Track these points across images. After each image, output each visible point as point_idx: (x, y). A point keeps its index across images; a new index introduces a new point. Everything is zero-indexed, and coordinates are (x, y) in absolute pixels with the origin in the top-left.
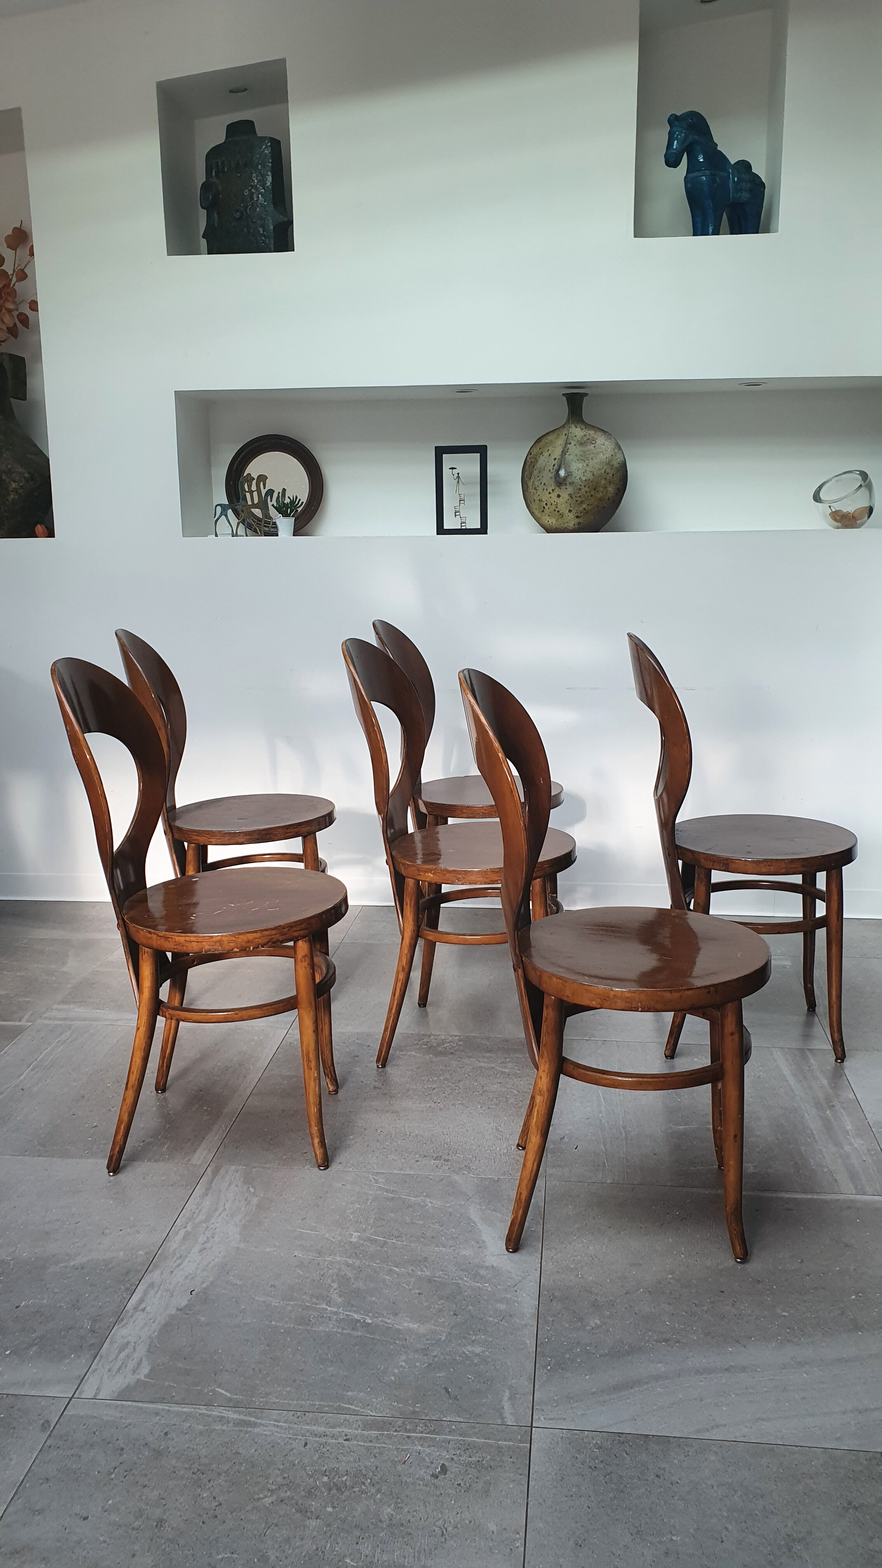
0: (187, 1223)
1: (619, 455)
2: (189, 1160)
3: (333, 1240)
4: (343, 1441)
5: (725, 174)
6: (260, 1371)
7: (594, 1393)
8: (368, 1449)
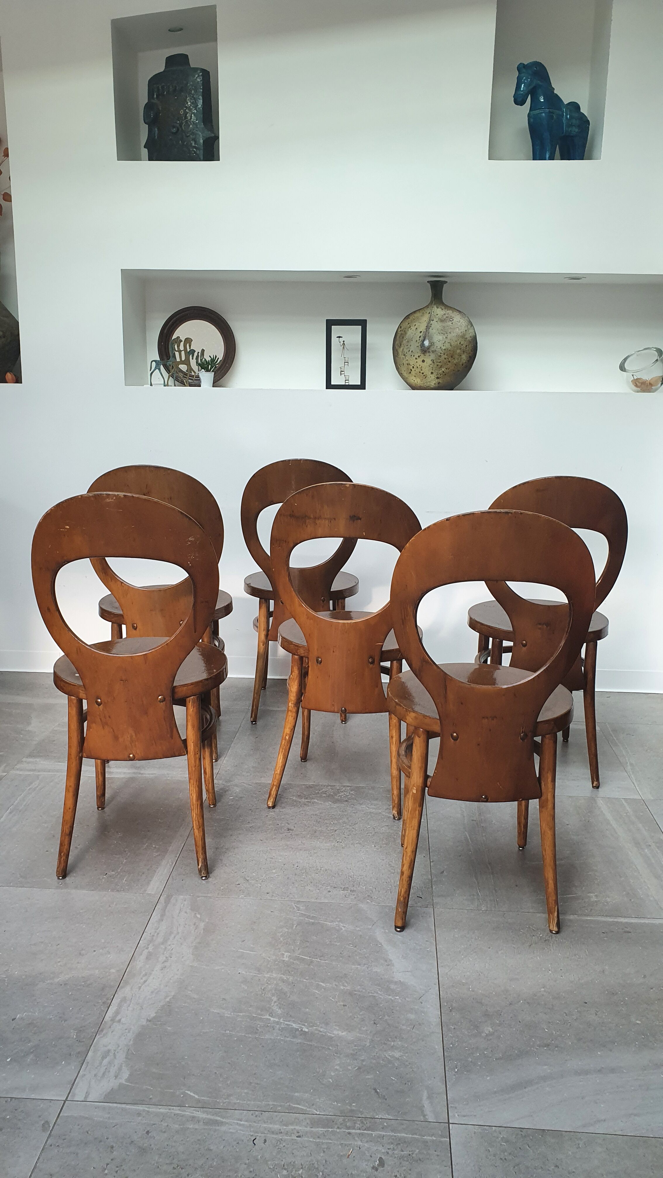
0: (148, 945)
1: (471, 331)
2: (145, 891)
3: (269, 959)
4: (296, 1138)
5: (561, 113)
6: (221, 1075)
7: (495, 1093)
8: (317, 1144)
